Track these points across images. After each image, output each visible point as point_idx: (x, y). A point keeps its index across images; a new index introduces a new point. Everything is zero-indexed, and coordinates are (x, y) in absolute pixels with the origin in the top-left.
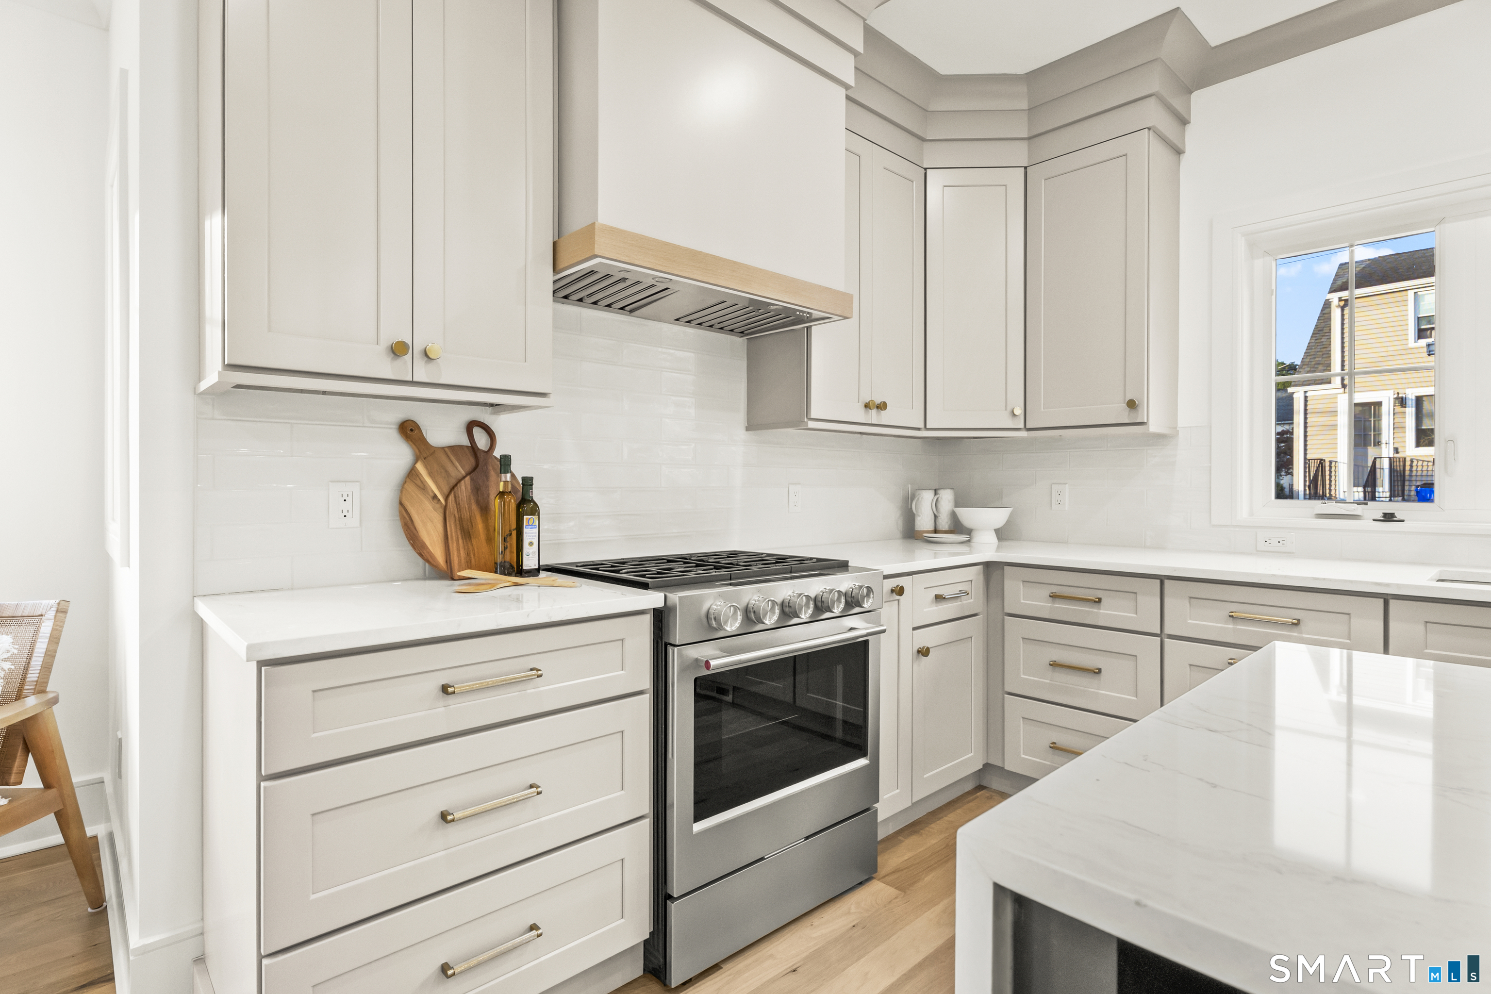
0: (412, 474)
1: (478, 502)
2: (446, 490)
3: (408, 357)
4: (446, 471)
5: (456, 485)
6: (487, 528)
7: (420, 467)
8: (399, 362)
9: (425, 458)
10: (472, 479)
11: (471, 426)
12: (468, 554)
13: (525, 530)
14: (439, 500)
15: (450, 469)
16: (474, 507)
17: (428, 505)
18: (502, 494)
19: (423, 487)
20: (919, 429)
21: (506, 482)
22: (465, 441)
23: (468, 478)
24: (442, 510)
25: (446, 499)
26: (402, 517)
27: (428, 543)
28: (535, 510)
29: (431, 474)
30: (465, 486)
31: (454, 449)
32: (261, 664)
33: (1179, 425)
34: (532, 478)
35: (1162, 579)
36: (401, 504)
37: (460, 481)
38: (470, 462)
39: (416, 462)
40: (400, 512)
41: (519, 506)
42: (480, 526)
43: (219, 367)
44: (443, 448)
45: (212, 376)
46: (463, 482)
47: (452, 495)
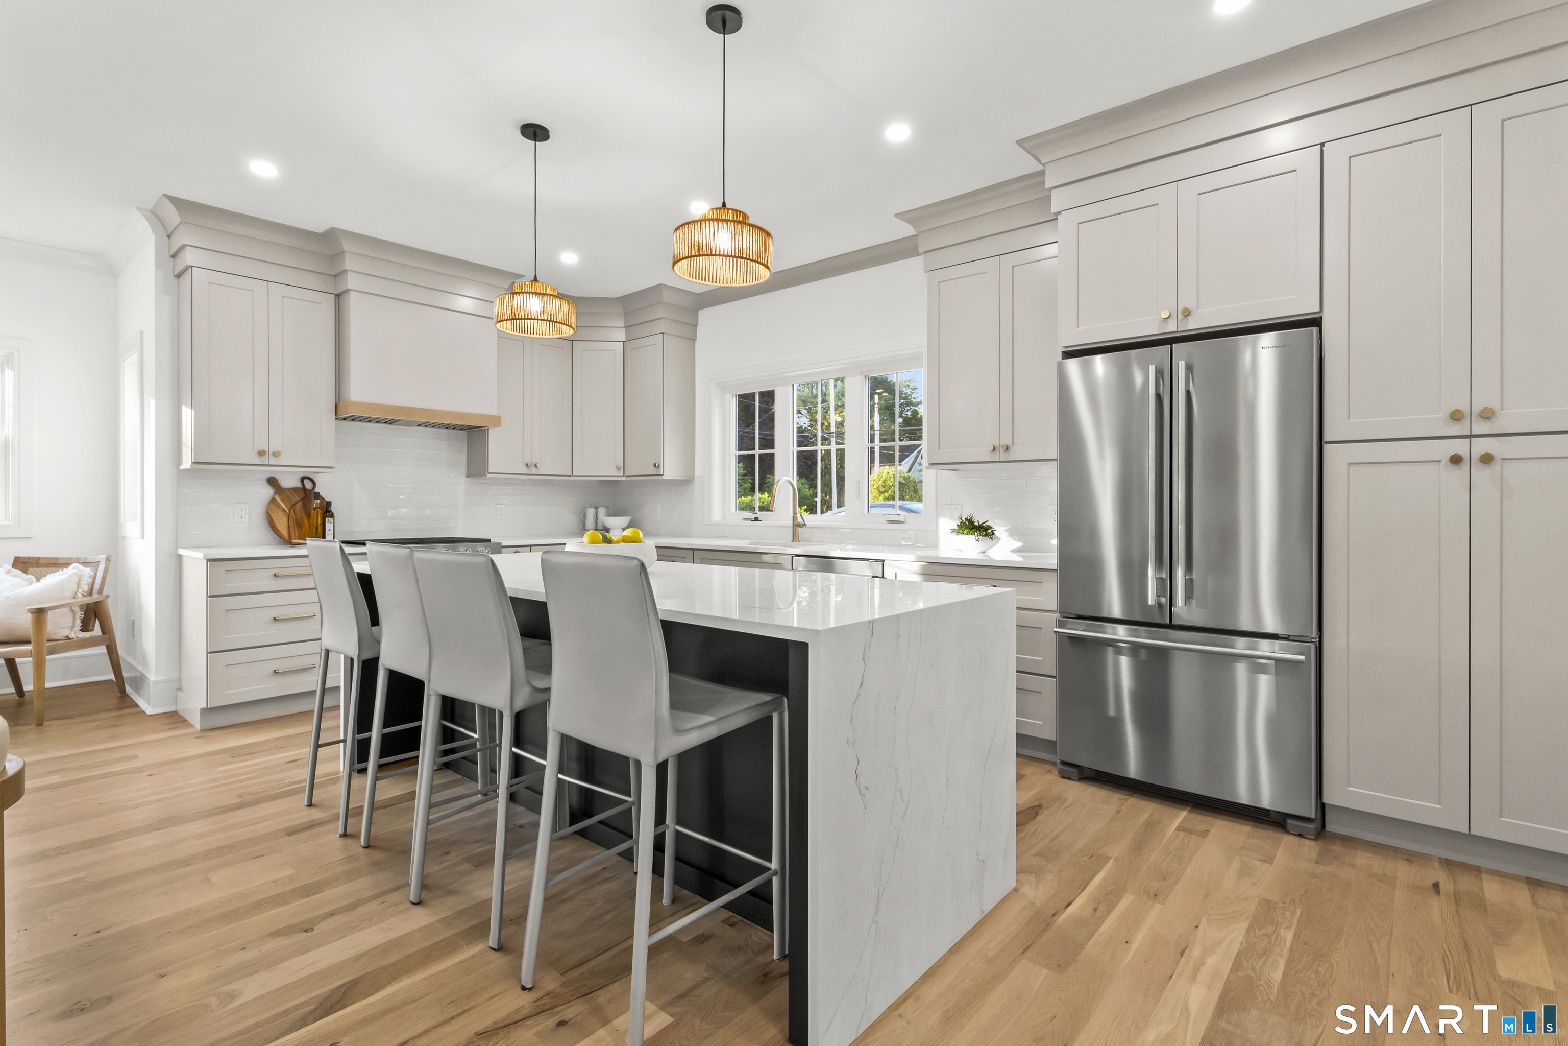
0: (273, 500)
1: (305, 512)
2: (290, 507)
3: (267, 455)
4: (290, 499)
5: (294, 505)
6: (310, 524)
7: (277, 497)
8: (262, 458)
9: (279, 493)
10: (303, 502)
11: (303, 479)
12: (300, 534)
13: (326, 524)
14: (286, 511)
15: (291, 497)
16: (303, 514)
17: (281, 514)
18: (315, 509)
19: (278, 505)
20: (570, 476)
21: (317, 504)
22: (299, 485)
23: (300, 502)
24: (287, 516)
25: (289, 511)
26: (268, 518)
27: (280, 529)
28: (332, 516)
29: (282, 500)
30: (299, 506)
31: (295, 490)
32: (208, 560)
33: (696, 475)
34: (331, 502)
35: (693, 550)
36: (267, 513)
37: (296, 503)
38: (302, 495)
39: (275, 495)
40: (267, 516)
41: (325, 513)
42: (306, 522)
43: (191, 463)
44: (289, 489)
45: (187, 464)
46: (298, 504)
47: (292, 509)
